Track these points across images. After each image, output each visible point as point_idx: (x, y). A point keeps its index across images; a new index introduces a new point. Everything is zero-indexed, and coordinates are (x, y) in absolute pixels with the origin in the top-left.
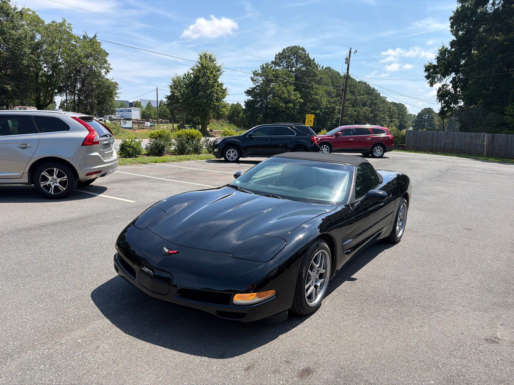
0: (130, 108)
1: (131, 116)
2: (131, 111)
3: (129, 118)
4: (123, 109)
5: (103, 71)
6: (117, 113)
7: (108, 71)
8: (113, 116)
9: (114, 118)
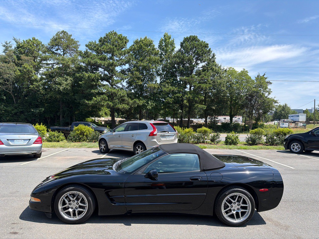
0: (298, 114)
1: (299, 119)
2: (299, 116)
3: (298, 120)
4: (293, 115)
5: (266, 94)
6: (289, 118)
7: (269, 94)
8: (285, 120)
9: (286, 121)
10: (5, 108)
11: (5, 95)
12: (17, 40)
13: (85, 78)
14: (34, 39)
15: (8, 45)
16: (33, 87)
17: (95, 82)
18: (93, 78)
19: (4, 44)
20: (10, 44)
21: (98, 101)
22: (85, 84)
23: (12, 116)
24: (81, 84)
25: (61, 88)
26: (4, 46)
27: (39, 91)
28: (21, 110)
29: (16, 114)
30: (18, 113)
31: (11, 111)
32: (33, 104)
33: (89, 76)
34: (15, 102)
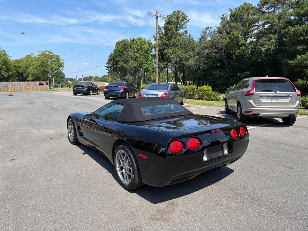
10: (219, 73)
11: (220, 62)
12: (232, 10)
13: (290, 34)
14: (245, 4)
15: (225, 16)
16: (240, 52)
17: (303, 36)
18: (301, 32)
19: (221, 16)
20: (226, 15)
21: (302, 59)
22: (290, 40)
23: (224, 80)
24: (285, 41)
25: (263, 49)
26: (221, 19)
27: (244, 55)
28: (231, 74)
29: (227, 78)
30: (228, 77)
31: (223, 76)
32: (240, 68)
33: (295, 30)
34: (227, 67)
